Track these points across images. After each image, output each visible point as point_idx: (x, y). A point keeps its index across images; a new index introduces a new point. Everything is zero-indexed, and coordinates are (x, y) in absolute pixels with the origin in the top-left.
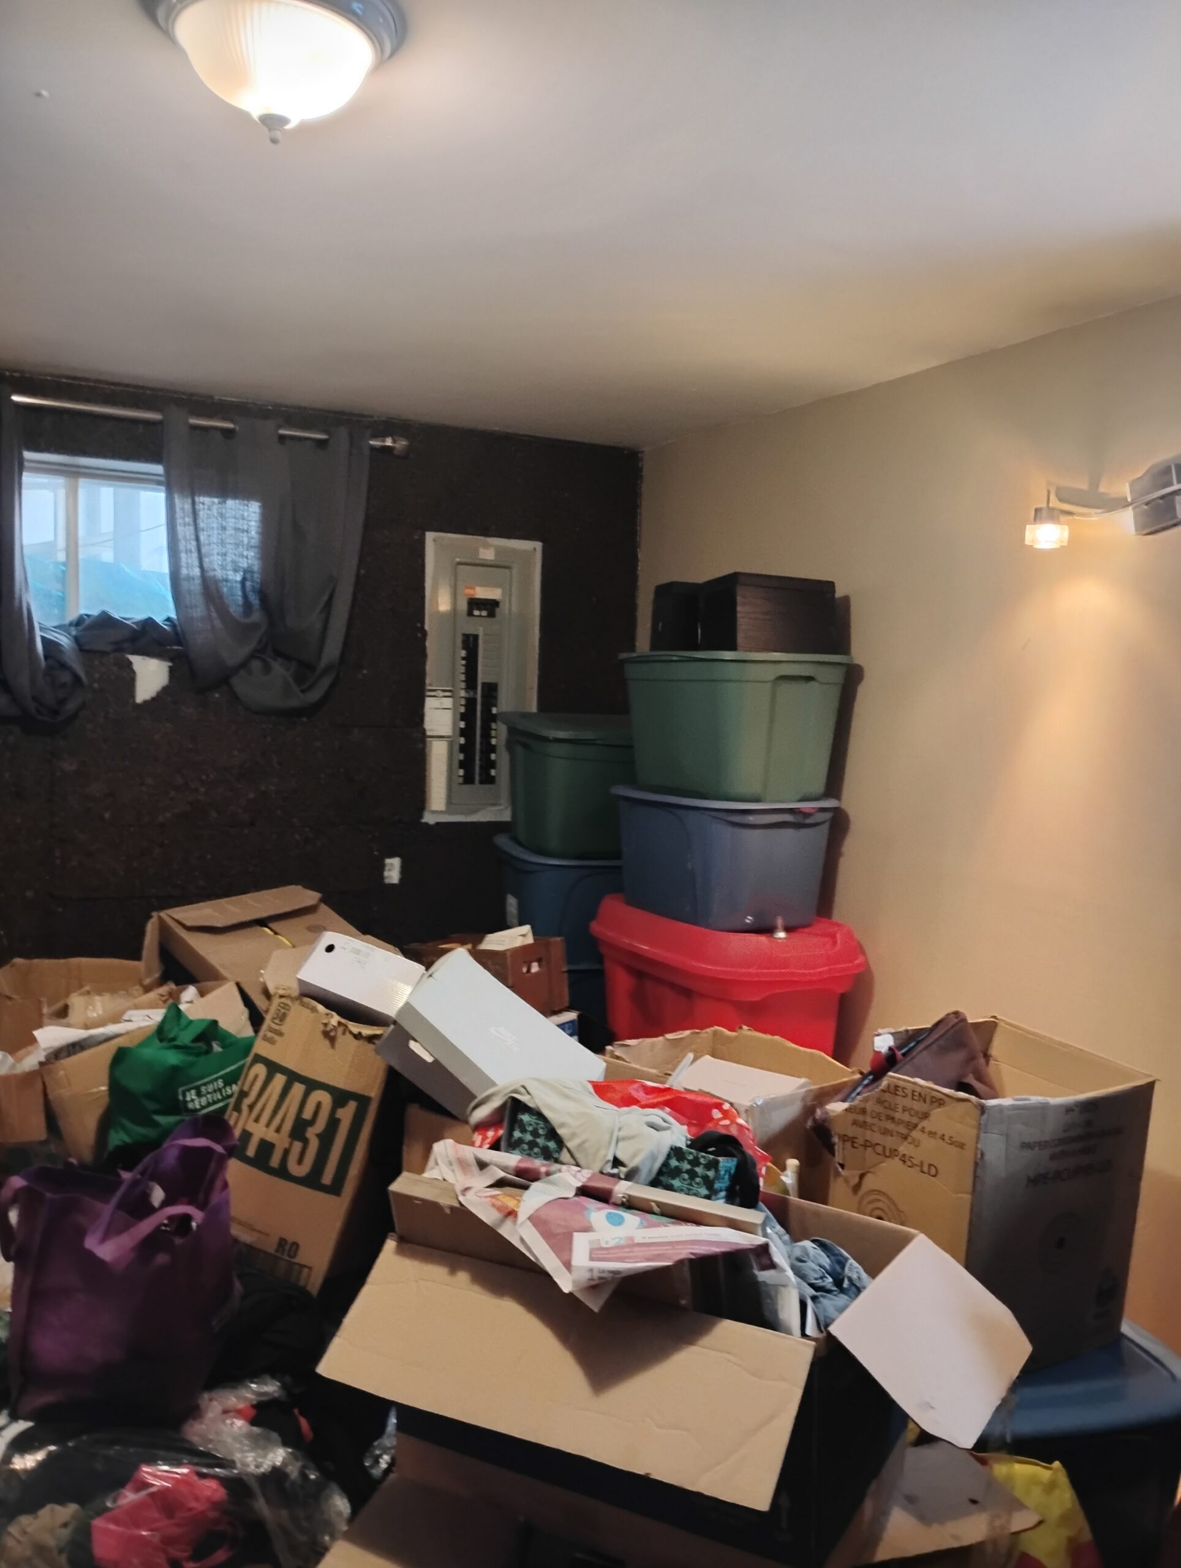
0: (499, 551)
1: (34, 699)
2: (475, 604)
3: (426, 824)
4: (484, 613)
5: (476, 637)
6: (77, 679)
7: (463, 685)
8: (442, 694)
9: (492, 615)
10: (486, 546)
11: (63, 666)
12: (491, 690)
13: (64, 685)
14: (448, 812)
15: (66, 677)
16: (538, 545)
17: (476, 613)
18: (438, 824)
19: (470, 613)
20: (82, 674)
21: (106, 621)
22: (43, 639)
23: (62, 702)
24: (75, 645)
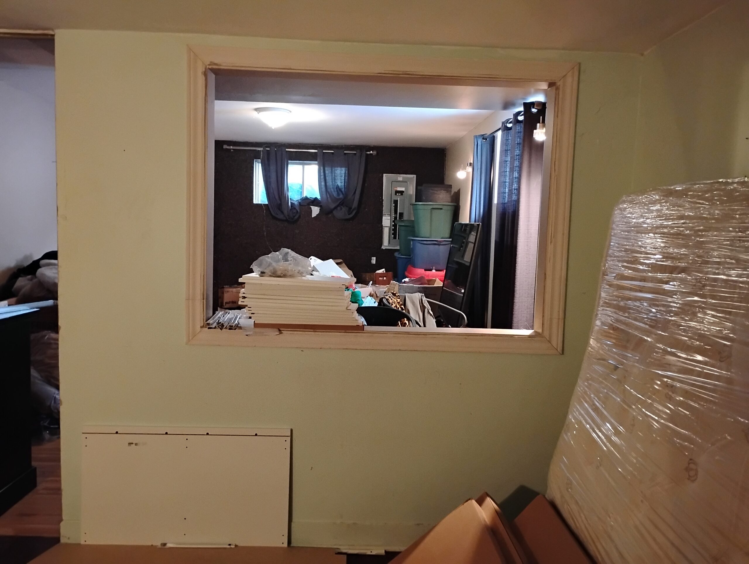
0: (403, 178)
1: (288, 216)
2: (397, 192)
3: (383, 249)
4: (400, 194)
5: (397, 201)
6: (297, 212)
7: (394, 213)
8: (387, 215)
9: (402, 194)
10: (400, 177)
11: (295, 209)
12: (401, 215)
13: (295, 213)
14: (388, 246)
15: (295, 211)
16: (415, 176)
17: (398, 194)
18: (385, 249)
19: (396, 194)
20: (299, 211)
21: (306, 198)
22: (291, 202)
23: (294, 217)
24: (299, 204)
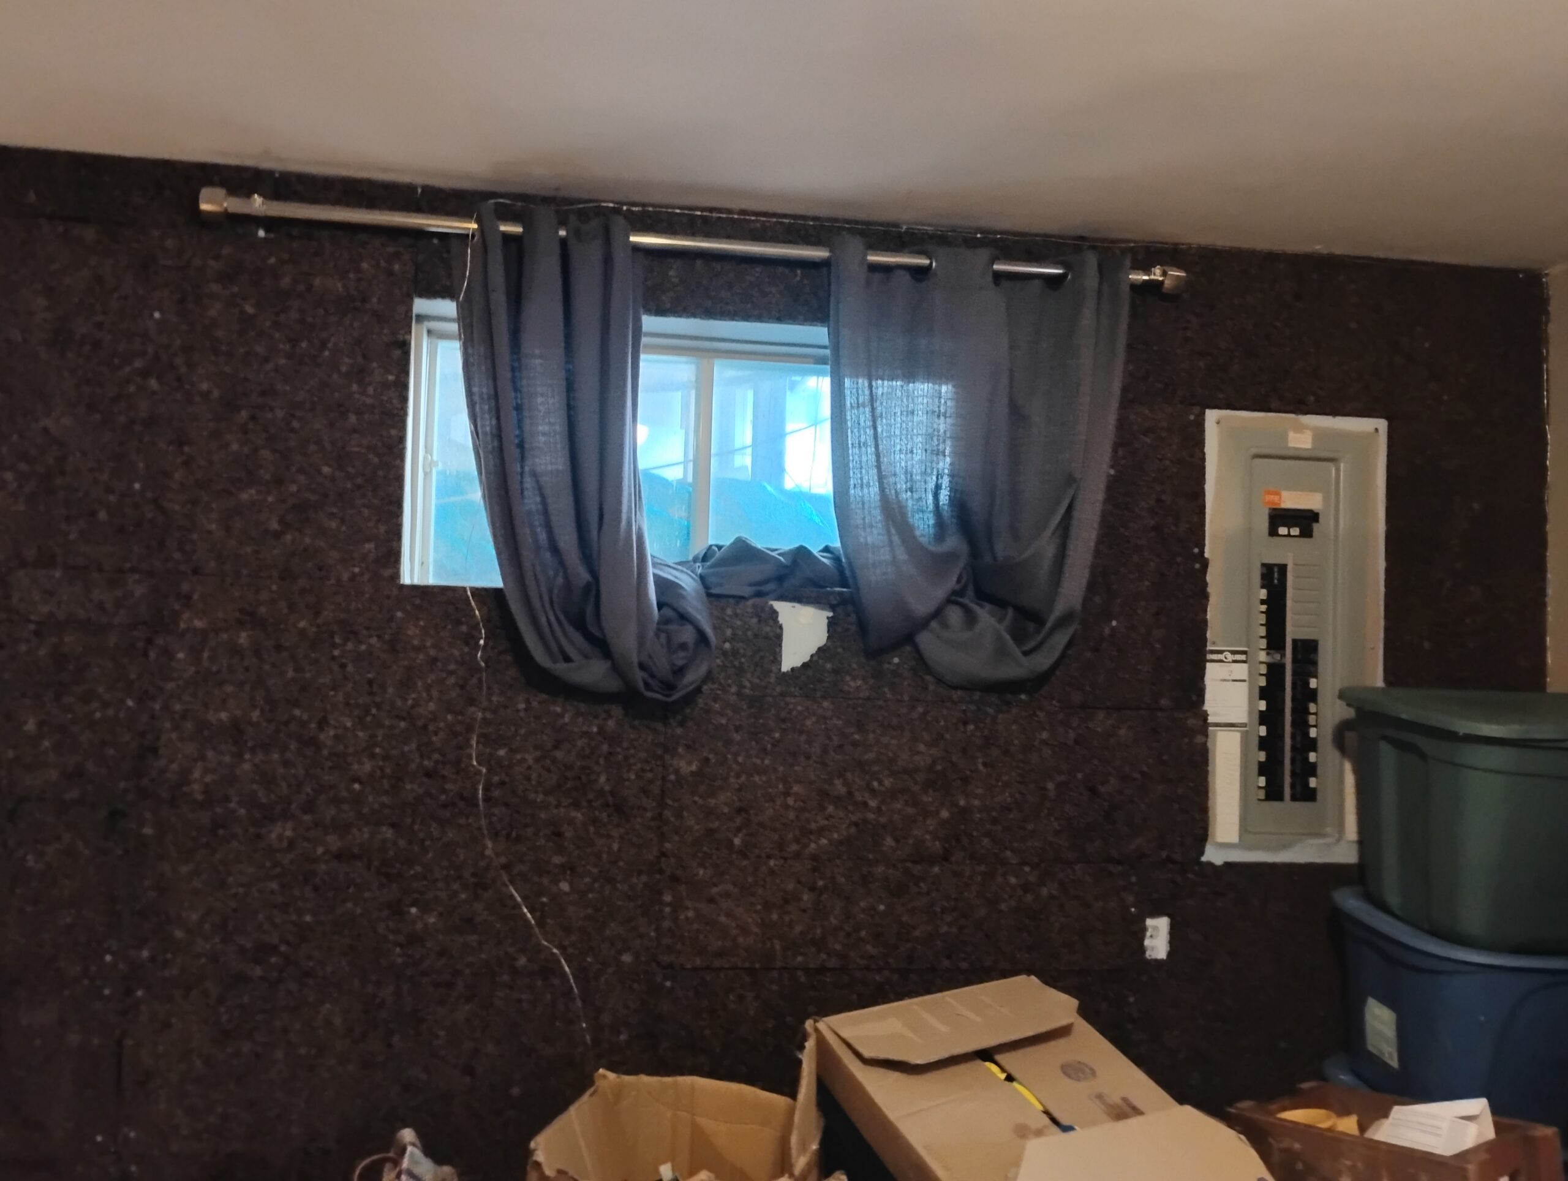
0: (1319, 435)
2: (1279, 518)
3: (1210, 864)
4: (1295, 531)
5: (1283, 568)
7: (1263, 643)
8: (1230, 657)
9: (1307, 533)
10: (1300, 428)
11: (684, 618)
12: (1307, 651)
13: (683, 646)
14: (1241, 845)
15: (687, 635)
16: (1382, 424)
17: (1283, 531)
19: (1273, 532)
20: (709, 630)
21: (743, 552)
22: (655, 575)
23: (680, 671)
24: (700, 587)
